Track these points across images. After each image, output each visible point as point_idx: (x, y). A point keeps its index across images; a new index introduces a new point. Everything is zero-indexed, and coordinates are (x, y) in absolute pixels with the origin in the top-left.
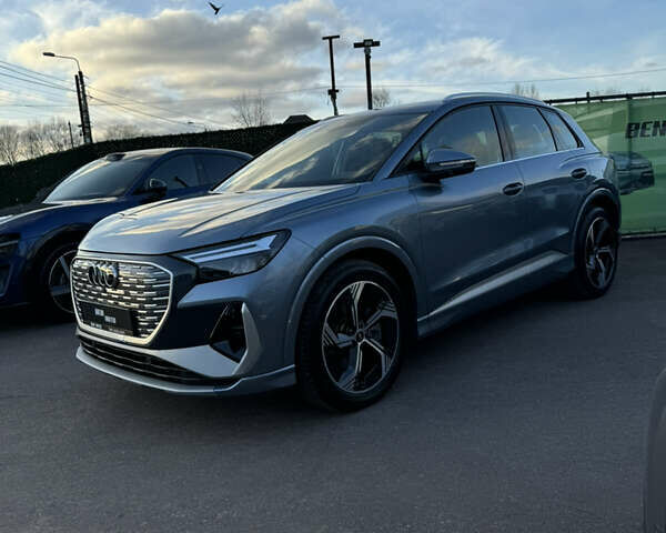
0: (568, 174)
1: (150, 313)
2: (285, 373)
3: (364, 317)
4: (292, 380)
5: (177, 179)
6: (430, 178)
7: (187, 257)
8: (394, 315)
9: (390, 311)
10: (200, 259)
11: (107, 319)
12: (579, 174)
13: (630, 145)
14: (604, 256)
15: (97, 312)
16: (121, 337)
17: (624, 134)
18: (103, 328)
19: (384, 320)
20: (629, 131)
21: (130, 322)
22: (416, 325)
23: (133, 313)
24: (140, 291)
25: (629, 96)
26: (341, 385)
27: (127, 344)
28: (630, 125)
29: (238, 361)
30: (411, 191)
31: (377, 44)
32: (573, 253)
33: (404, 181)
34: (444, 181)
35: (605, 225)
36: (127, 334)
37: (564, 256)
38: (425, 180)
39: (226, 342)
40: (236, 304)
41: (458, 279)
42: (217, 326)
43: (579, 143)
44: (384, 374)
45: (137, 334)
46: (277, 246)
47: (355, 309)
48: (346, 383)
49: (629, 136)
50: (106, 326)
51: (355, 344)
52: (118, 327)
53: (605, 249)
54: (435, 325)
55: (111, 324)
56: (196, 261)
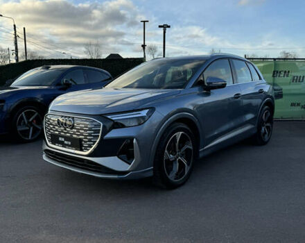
0: (257, 91)
1: (90, 140)
2: (149, 170)
3: (180, 148)
4: (151, 174)
5: (71, 80)
6: (207, 89)
7: (109, 117)
8: (191, 148)
9: (189, 146)
10: (115, 118)
11: (66, 142)
12: (261, 91)
13: (274, 80)
14: (268, 127)
15: (60, 139)
16: (72, 151)
17: (272, 75)
18: (63, 147)
19: (187, 150)
20: (274, 74)
21: (78, 144)
22: (199, 152)
23: (81, 140)
24: (85, 130)
25: (274, 59)
26: (169, 177)
27: (75, 154)
28: (274, 72)
29: (130, 164)
30: (199, 95)
31: (169, 27)
32: (256, 125)
33: (196, 90)
34: (212, 91)
35: (269, 114)
36: (76, 150)
37: (253, 126)
38: (205, 89)
39: (125, 155)
40: (131, 139)
41: (216, 133)
42: (122, 148)
43: (260, 79)
44: (186, 173)
45: (82, 150)
46: (149, 115)
47: (177, 144)
48: (172, 177)
49: (273, 76)
50: (64, 145)
51: (176, 159)
52: (71, 146)
53: (268, 125)
54: (206, 153)
55: (68, 145)
56: (113, 119)
